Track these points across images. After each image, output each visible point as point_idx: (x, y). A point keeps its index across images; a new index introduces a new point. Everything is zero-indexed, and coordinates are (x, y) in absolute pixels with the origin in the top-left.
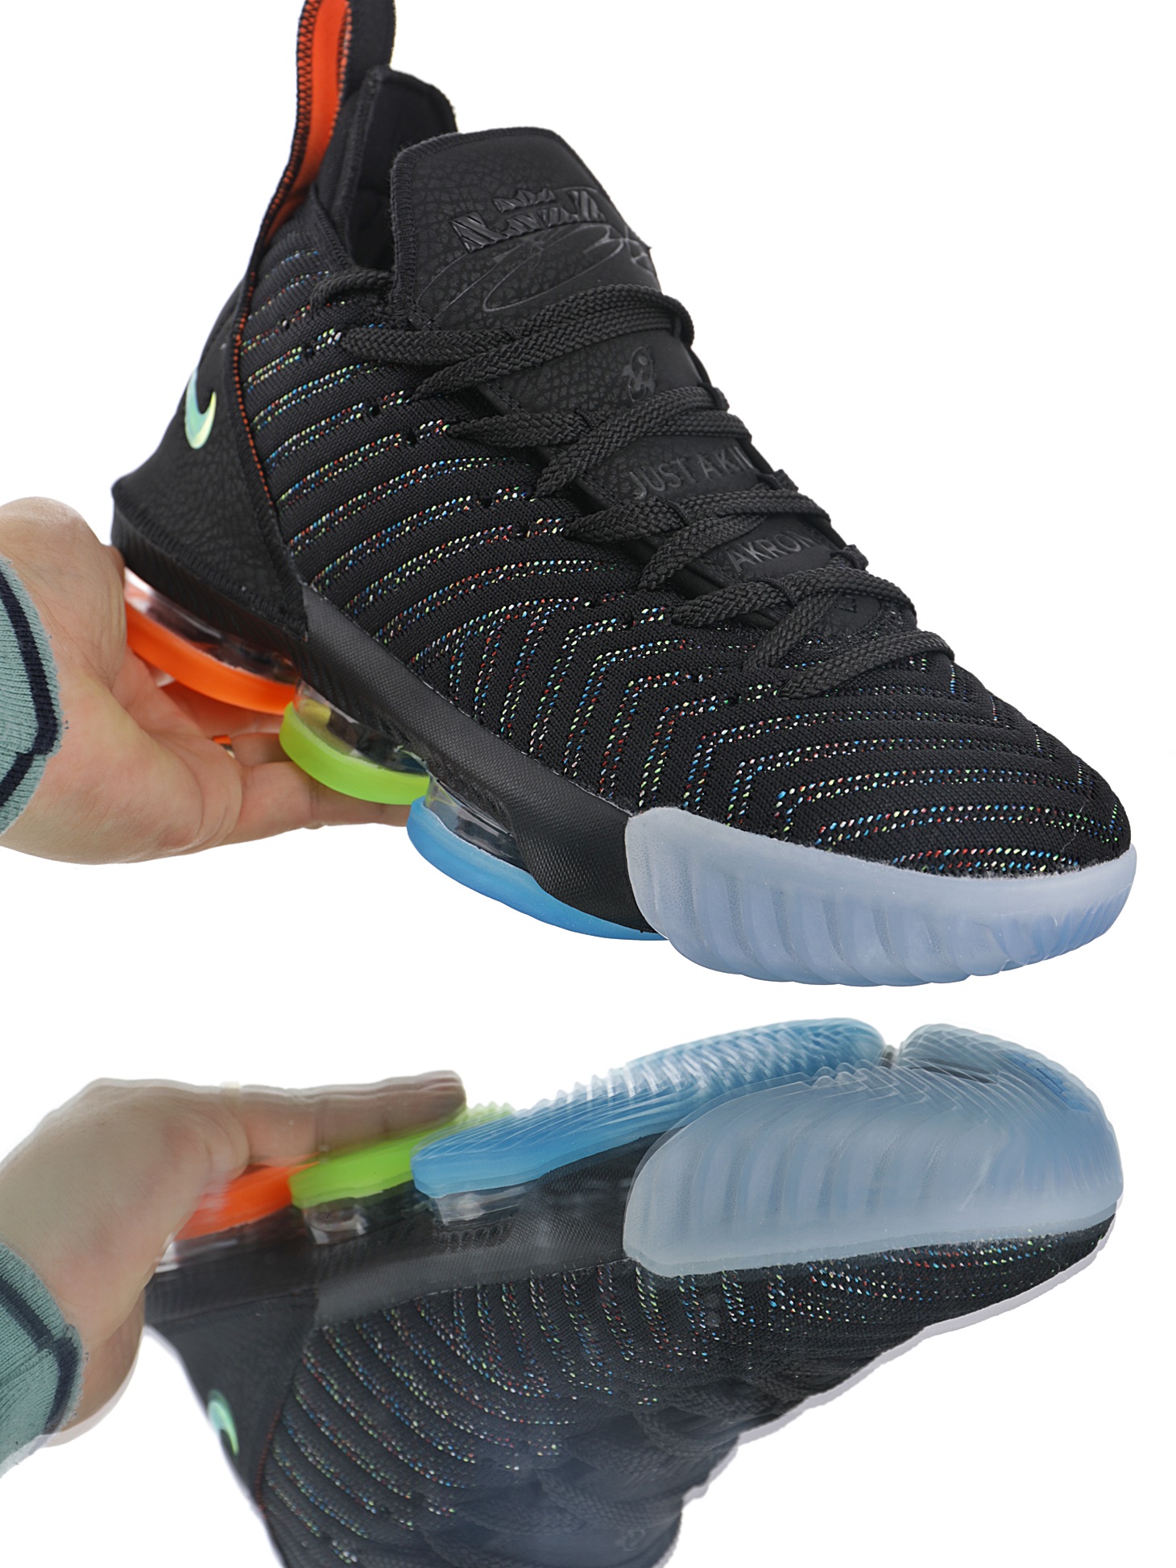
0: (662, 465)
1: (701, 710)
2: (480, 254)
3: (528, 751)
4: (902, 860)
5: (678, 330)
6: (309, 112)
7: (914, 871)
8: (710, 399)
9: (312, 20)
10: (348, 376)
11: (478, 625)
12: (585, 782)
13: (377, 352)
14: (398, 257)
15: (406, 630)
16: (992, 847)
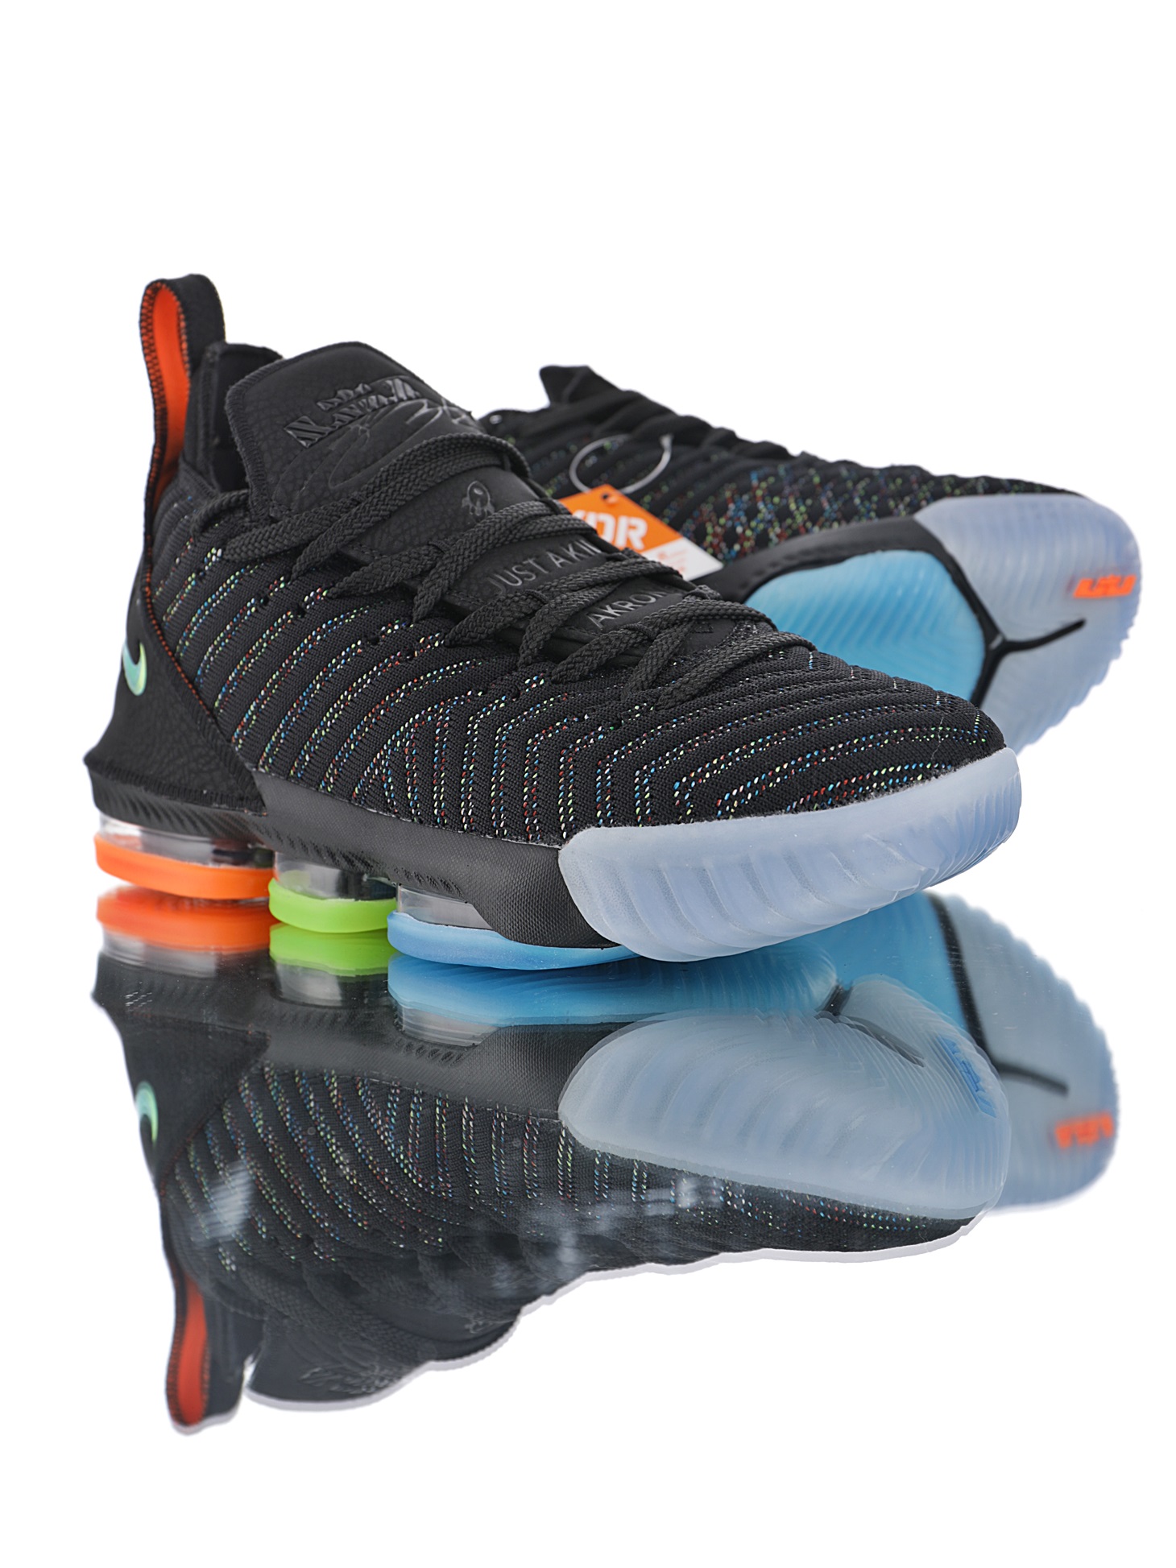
0: (516, 567)
1: (592, 741)
2: (316, 446)
3: (463, 829)
4: (794, 807)
5: (508, 464)
6: (164, 396)
7: (807, 813)
8: (548, 508)
9: (149, 320)
10: (236, 581)
11: (395, 742)
12: (515, 835)
13: (253, 551)
14: (249, 469)
15: (341, 772)
16: (868, 772)
